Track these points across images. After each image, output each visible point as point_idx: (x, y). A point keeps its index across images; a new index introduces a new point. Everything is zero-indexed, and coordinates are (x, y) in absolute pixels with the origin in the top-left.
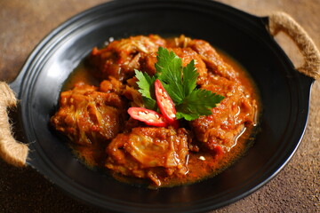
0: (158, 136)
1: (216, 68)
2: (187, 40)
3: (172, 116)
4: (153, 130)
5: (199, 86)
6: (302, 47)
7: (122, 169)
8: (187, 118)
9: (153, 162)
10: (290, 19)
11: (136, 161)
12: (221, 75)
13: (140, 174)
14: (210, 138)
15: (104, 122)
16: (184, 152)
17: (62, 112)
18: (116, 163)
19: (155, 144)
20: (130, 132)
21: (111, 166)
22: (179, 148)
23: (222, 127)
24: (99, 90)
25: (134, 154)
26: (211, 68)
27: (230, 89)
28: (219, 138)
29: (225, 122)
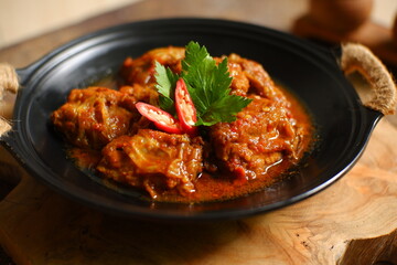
0: (166, 141)
1: (262, 89)
3: (193, 124)
4: (162, 135)
7: (115, 175)
8: (207, 124)
11: (134, 167)
13: (134, 182)
14: (231, 156)
15: (110, 122)
16: (194, 164)
17: (66, 106)
18: (109, 166)
19: (160, 150)
20: (135, 133)
21: (103, 169)
22: (188, 160)
23: (250, 146)
28: (243, 159)
29: (255, 140)
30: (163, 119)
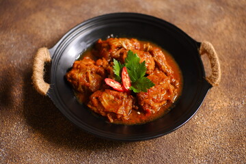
0: (117, 97)
1: (161, 66)
2: (150, 47)
3: (128, 88)
4: (116, 92)
5: (147, 75)
6: (213, 66)
7: (95, 109)
8: (135, 91)
9: (111, 110)
10: (212, 47)
11: (103, 107)
12: (163, 71)
13: (103, 114)
14: (145, 104)
15: (93, 82)
16: (129, 108)
17: (73, 72)
18: (93, 105)
19: (114, 100)
20: (104, 91)
21: (90, 106)
22: (126, 105)
23: (153, 100)
24: (95, 64)
25: (102, 103)
26: (157, 66)
27: (163, 80)
28: (149, 105)
29: (155, 97)
30: (116, 85)
